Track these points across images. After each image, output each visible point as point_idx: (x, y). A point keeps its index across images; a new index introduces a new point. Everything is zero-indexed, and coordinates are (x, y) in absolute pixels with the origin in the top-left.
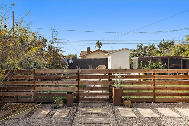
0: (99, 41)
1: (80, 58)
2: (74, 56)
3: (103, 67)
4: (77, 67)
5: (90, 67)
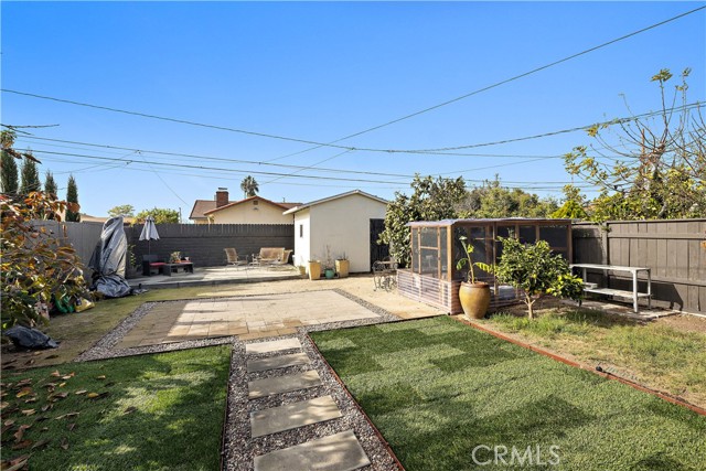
0: (249, 178)
1: (192, 222)
2: (168, 216)
3: (275, 255)
4: (176, 254)
5: (229, 254)
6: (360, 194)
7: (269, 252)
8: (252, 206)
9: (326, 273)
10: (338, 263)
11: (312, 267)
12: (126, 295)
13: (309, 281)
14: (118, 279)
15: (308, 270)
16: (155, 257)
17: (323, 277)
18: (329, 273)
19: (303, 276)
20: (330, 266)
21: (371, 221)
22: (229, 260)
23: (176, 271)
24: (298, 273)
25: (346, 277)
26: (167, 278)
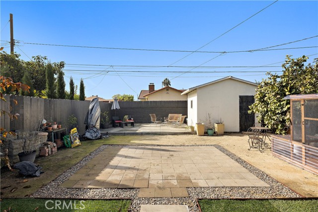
0: (166, 79)
1: (139, 100)
2: (129, 98)
3: (177, 118)
4: (126, 117)
5: (153, 117)
6: (232, 79)
7: (173, 116)
8: (165, 91)
9: (208, 132)
10: (216, 125)
11: (199, 127)
12: (98, 139)
13: (197, 136)
14: (95, 130)
15: (196, 129)
16: (118, 118)
17: (206, 134)
18: (210, 132)
19: (193, 133)
20: (211, 127)
21: (240, 97)
22: (152, 120)
23: (127, 125)
24: (190, 130)
25: (222, 135)
26: (121, 129)
